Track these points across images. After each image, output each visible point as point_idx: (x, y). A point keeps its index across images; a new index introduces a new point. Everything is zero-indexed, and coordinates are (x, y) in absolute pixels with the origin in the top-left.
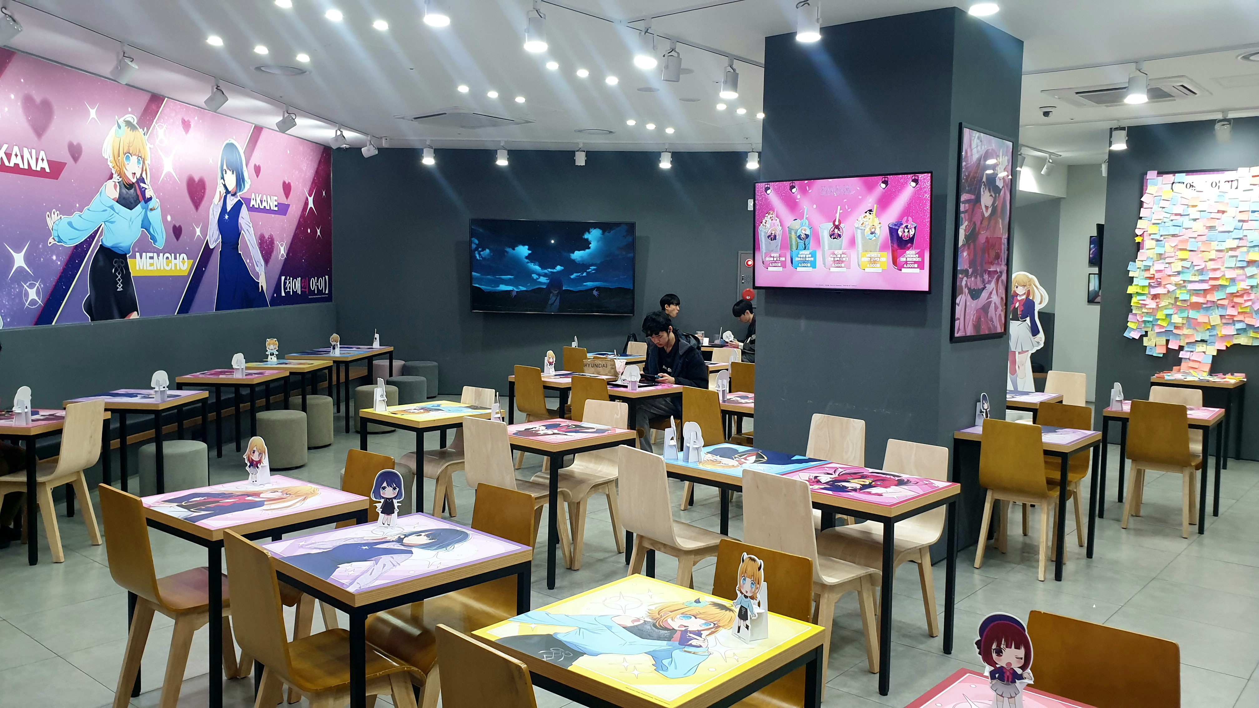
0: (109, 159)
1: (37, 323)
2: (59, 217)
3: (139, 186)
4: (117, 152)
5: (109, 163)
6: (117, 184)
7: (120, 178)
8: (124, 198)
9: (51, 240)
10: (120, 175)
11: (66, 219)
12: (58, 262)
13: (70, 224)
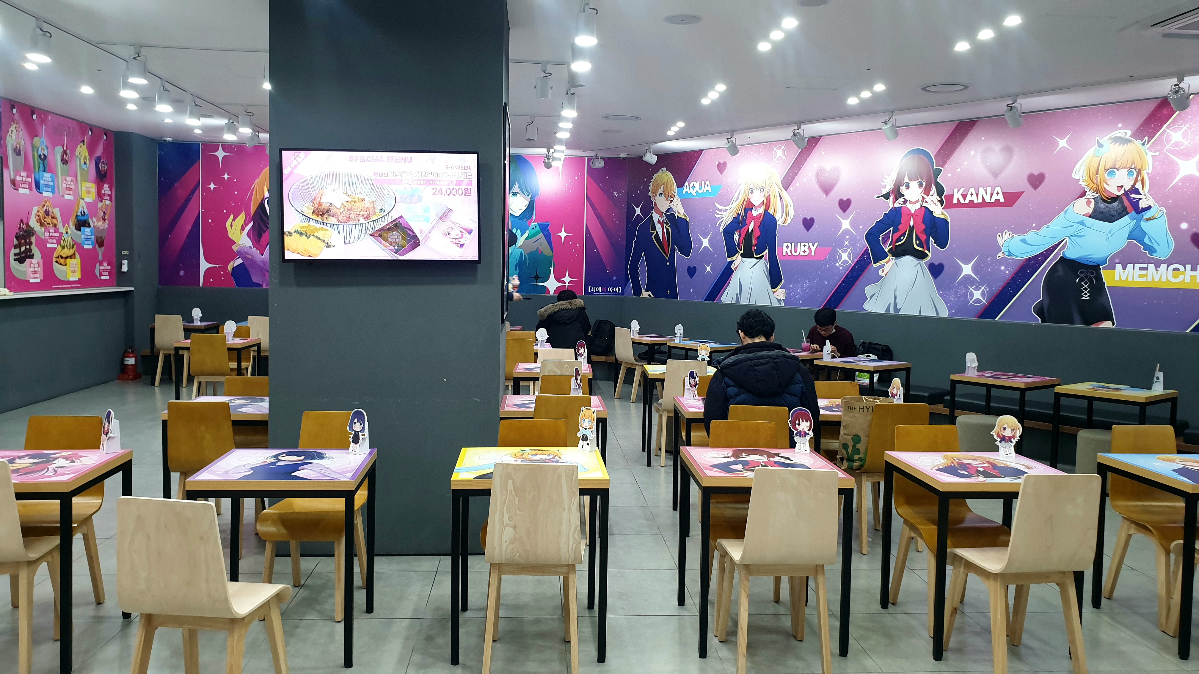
0: (1081, 179)
1: (978, 318)
2: (1011, 236)
3: (1129, 198)
4: (1095, 169)
5: (1081, 183)
6: (1093, 201)
7: (1096, 194)
8: (1101, 213)
9: (1000, 254)
10: (1097, 191)
11: (1018, 237)
12: (1006, 272)
13: (1024, 241)
